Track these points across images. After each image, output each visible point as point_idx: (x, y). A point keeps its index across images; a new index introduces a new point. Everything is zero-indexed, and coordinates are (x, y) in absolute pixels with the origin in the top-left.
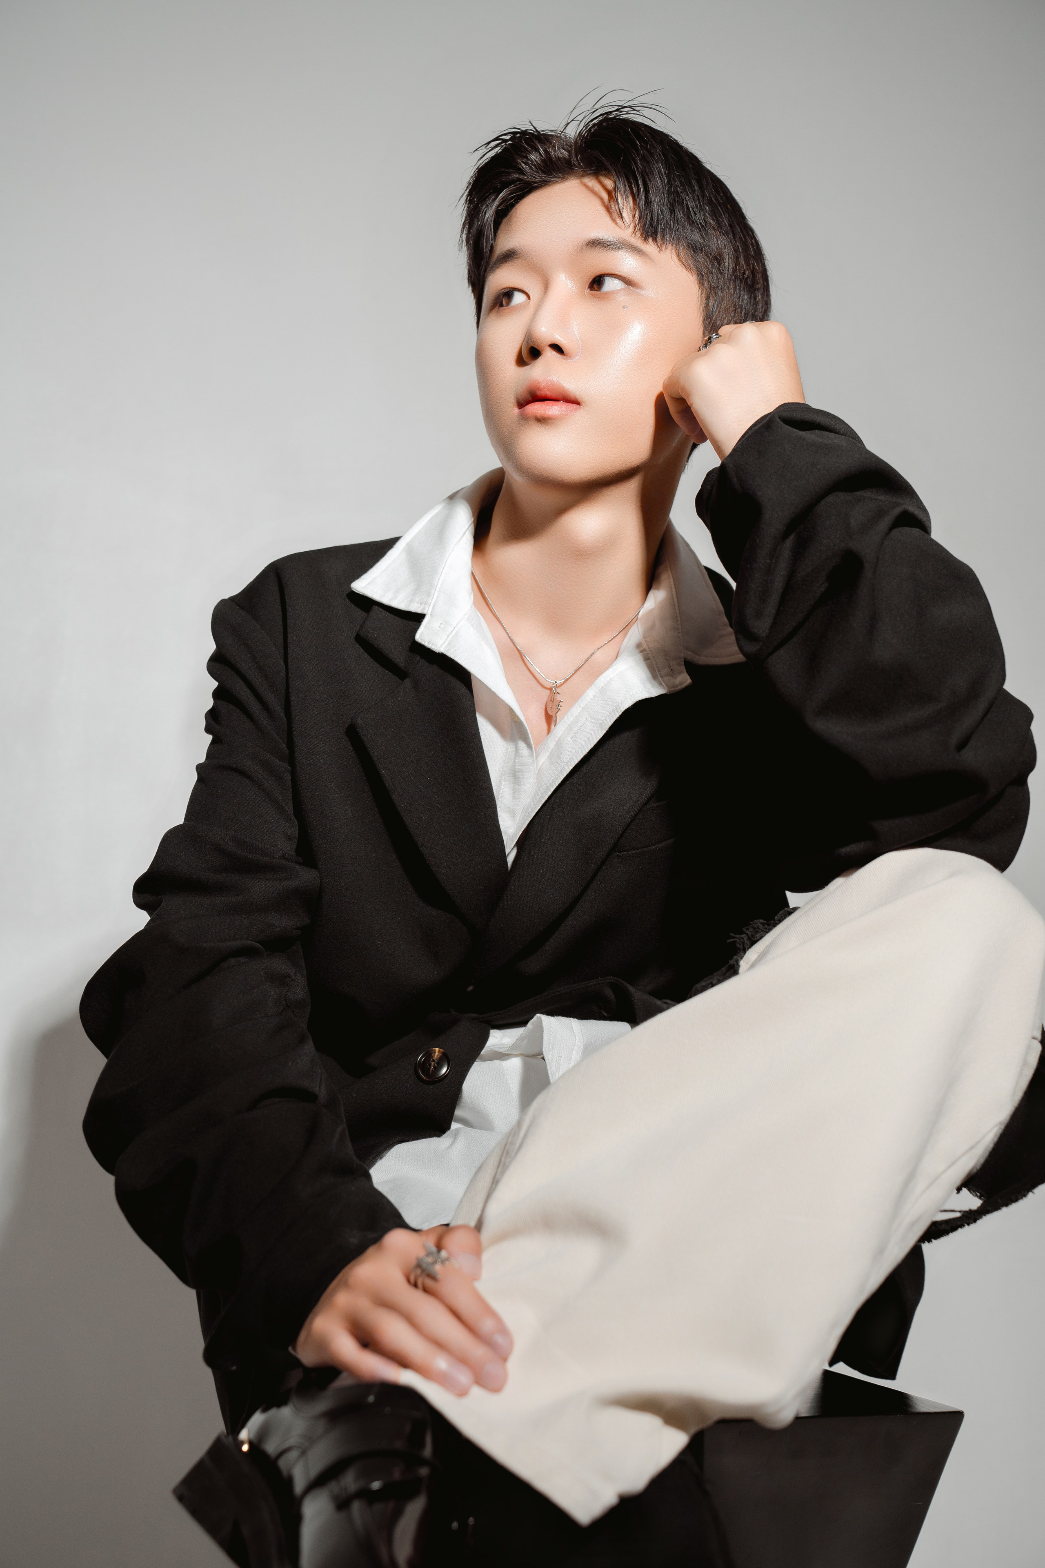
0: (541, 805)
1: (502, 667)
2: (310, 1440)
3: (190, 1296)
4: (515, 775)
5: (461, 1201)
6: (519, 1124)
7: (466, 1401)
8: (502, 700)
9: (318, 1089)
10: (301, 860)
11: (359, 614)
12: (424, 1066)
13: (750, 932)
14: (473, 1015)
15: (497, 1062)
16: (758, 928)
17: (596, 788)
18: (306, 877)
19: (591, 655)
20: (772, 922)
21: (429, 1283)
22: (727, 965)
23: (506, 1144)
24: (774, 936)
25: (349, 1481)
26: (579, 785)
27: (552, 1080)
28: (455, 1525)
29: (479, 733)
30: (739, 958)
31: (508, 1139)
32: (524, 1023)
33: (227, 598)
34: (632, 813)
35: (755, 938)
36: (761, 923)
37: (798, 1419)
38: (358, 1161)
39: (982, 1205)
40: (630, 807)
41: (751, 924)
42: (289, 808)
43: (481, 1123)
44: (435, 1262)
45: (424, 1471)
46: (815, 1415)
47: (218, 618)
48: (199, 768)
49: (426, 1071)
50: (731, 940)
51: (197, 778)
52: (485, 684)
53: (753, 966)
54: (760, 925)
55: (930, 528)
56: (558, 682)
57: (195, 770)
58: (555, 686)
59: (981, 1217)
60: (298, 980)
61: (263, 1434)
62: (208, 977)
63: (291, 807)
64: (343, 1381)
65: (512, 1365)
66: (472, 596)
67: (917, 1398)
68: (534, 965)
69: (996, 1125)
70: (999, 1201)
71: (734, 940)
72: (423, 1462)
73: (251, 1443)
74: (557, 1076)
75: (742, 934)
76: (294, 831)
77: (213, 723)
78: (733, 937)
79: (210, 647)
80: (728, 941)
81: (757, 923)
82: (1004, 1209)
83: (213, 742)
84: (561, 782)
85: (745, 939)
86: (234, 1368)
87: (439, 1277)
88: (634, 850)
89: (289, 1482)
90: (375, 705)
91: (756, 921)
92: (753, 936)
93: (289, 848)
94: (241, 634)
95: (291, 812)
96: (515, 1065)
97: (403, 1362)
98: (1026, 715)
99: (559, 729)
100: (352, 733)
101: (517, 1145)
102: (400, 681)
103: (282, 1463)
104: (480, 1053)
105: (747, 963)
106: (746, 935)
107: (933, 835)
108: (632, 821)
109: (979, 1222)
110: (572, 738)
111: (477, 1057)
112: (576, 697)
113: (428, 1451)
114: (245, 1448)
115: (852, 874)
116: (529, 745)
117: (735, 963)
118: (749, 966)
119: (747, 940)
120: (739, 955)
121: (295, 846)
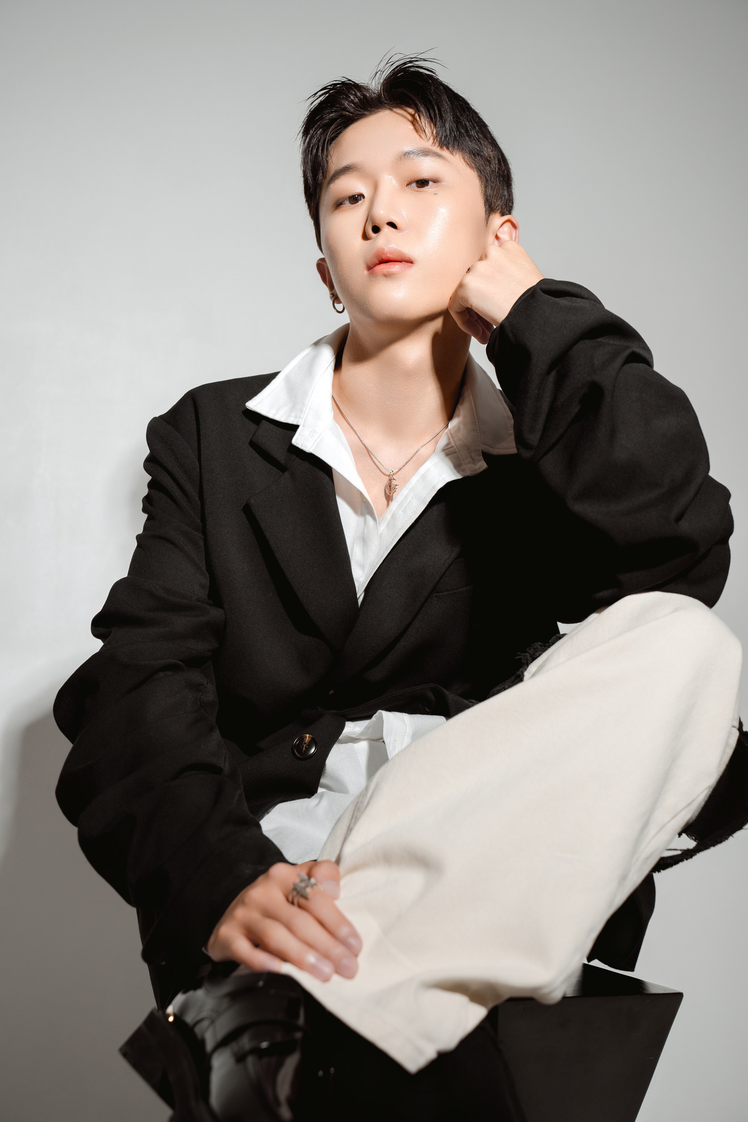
0: (383, 560)
1: (354, 463)
2: (217, 1013)
3: (132, 912)
4: (364, 540)
5: (325, 843)
6: (367, 788)
7: (328, 985)
8: (354, 486)
9: (223, 765)
10: (211, 602)
11: (252, 426)
12: (299, 747)
13: (532, 651)
14: (334, 711)
15: (350, 744)
16: (537, 648)
17: (421, 547)
18: (215, 614)
19: (417, 451)
20: (547, 644)
21: (302, 901)
22: (515, 675)
23: (357, 803)
24: (548, 654)
25: (245, 1042)
26: (409, 545)
27: (390, 757)
28: (321, 1073)
29: (338, 510)
30: (524, 670)
31: (359, 799)
32: (369, 717)
33: (157, 416)
34: (447, 565)
35: (535, 656)
36: (539, 645)
37: (565, 998)
38: (252, 816)
39: (696, 845)
40: (445, 560)
41: (532, 646)
42: (203, 565)
43: (340, 788)
44: (307, 886)
45: (298, 1035)
46: (578, 995)
47: (151, 430)
48: (139, 537)
49: (300, 750)
50: (518, 657)
51: (137, 543)
52: (342, 475)
53: (533, 675)
54: (538, 646)
55: (653, 362)
56: (394, 471)
57: (136, 539)
58: (392, 474)
59: (696, 854)
60: (209, 687)
61: (184, 1009)
62: (144, 686)
63: (204, 564)
64: (240, 971)
65: (362, 960)
66: (333, 413)
67: (650, 984)
68: (377, 674)
69: (706, 788)
70: (709, 842)
71: (520, 657)
72: (298, 1029)
73: (175, 1016)
74: (393, 755)
75: (526, 653)
76: (206, 582)
77: (148, 505)
78: (520, 655)
79: (146, 451)
80: (516, 658)
81: (537, 645)
82: (712, 848)
83: (148, 519)
84: (396, 543)
85: (528, 656)
86: (164, 963)
87: (309, 897)
88: (447, 591)
89: (202, 1043)
90: (263, 490)
91: (536, 644)
92: (534, 654)
93: (203, 594)
94: (167, 441)
95: (204, 568)
96: (363, 746)
97: (284, 958)
98: (725, 494)
99: (394, 505)
100: (247, 510)
101: (365, 804)
102: (282, 473)
103: (197, 1030)
104: (338, 738)
105: (529, 674)
106: (528, 654)
107: (661, 582)
108: (446, 570)
109: (694, 858)
110: (403, 512)
111: (337, 741)
112: (406, 480)
113: (301, 1021)
114: (171, 1019)
115: (604, 610)
116: (374, 518)
117: (521, 673)
118: (531, 675)
119: (529, 657)
120: (523, 667)
121: (207, 592)
